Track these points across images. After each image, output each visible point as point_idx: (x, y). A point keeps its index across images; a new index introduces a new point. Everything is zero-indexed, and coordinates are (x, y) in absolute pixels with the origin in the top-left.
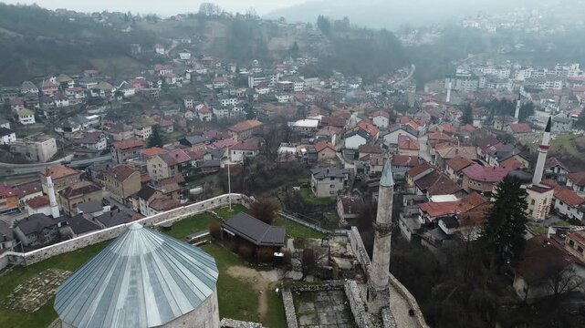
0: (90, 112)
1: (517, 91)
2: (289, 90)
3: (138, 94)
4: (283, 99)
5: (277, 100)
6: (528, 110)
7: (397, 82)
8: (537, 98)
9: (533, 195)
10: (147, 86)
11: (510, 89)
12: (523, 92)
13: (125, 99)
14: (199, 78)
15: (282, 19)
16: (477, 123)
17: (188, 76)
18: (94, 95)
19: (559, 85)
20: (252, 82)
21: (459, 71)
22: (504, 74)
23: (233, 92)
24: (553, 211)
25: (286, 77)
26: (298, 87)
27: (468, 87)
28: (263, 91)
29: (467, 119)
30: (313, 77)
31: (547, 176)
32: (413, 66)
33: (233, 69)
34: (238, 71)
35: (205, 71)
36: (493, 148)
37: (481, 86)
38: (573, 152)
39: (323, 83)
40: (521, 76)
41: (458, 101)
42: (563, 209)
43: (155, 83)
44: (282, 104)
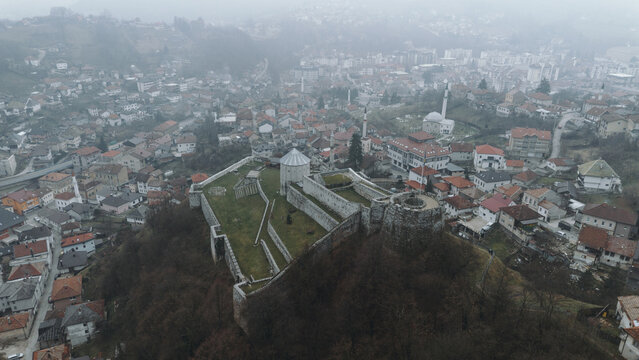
0: (16, 129)
1: (345, 77)
2: (176, 91)
3: (43, 108)
4: (174, 99)
5: (168, 101)
6: (355, 93)
7: (258, 76)
8: (358, 83)
9: (363, 142)
10: (49, 100)
11: (340, 76)
12: (349, 78)
13: (36, 114)
14: (90, 88)
15: (138, 20)
16: (326, 106)
17: (80, 86)
18: (8, 114)
19: (370, 71)
20: (142, 87)
21: (302, 63)
22: (334, 62)
23: (130, 98)
24: (372, 149)
25: (169, 80)
26: (183, 87)
27: (312, 76)
28: (155, 94)
29: (321, 105)
30: (191, 77)
31: (368, 134)
32: (266, 60)
33: (117, 76)
34: (121, 77)
35: (90, 79)
36: (342, 123)
37: (321, 74)
38: (379, 120)
39: (200, 82)
40: (347, 64)
41: (310, 90)
42: (376, 147)
43: (55, 97)
44: (174, 104)
